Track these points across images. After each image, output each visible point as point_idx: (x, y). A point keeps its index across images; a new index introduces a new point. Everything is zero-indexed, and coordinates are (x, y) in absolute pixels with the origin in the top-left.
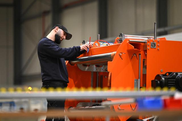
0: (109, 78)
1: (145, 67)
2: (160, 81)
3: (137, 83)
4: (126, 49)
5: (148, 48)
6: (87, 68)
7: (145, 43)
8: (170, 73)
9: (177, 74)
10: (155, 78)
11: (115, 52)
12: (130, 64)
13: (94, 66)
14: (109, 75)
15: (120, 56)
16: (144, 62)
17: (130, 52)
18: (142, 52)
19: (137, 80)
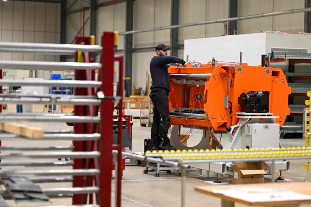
0: (205, 94)
1: (232, 86)
2: (245, 98)
3: (226, 98)
4: (219, 72)
5: (236, 71)
6: (179, 81)
7: (233, 67)
8: (252, 92)
9: (258, 93)
10: (241, 95)
11: (211, 74)
12: (221, 84)
13: (185, 80)
14: (205, 92)
15: (214, 77)
16: (231, 82)
17: (221, 74)
18: (230, 75)
19: (226, 96)
